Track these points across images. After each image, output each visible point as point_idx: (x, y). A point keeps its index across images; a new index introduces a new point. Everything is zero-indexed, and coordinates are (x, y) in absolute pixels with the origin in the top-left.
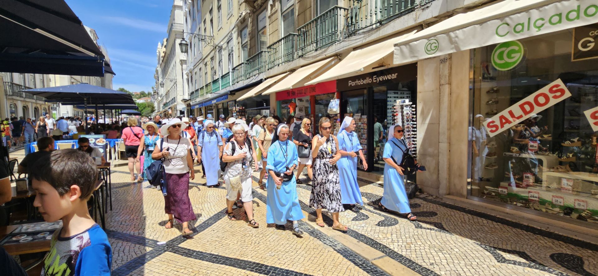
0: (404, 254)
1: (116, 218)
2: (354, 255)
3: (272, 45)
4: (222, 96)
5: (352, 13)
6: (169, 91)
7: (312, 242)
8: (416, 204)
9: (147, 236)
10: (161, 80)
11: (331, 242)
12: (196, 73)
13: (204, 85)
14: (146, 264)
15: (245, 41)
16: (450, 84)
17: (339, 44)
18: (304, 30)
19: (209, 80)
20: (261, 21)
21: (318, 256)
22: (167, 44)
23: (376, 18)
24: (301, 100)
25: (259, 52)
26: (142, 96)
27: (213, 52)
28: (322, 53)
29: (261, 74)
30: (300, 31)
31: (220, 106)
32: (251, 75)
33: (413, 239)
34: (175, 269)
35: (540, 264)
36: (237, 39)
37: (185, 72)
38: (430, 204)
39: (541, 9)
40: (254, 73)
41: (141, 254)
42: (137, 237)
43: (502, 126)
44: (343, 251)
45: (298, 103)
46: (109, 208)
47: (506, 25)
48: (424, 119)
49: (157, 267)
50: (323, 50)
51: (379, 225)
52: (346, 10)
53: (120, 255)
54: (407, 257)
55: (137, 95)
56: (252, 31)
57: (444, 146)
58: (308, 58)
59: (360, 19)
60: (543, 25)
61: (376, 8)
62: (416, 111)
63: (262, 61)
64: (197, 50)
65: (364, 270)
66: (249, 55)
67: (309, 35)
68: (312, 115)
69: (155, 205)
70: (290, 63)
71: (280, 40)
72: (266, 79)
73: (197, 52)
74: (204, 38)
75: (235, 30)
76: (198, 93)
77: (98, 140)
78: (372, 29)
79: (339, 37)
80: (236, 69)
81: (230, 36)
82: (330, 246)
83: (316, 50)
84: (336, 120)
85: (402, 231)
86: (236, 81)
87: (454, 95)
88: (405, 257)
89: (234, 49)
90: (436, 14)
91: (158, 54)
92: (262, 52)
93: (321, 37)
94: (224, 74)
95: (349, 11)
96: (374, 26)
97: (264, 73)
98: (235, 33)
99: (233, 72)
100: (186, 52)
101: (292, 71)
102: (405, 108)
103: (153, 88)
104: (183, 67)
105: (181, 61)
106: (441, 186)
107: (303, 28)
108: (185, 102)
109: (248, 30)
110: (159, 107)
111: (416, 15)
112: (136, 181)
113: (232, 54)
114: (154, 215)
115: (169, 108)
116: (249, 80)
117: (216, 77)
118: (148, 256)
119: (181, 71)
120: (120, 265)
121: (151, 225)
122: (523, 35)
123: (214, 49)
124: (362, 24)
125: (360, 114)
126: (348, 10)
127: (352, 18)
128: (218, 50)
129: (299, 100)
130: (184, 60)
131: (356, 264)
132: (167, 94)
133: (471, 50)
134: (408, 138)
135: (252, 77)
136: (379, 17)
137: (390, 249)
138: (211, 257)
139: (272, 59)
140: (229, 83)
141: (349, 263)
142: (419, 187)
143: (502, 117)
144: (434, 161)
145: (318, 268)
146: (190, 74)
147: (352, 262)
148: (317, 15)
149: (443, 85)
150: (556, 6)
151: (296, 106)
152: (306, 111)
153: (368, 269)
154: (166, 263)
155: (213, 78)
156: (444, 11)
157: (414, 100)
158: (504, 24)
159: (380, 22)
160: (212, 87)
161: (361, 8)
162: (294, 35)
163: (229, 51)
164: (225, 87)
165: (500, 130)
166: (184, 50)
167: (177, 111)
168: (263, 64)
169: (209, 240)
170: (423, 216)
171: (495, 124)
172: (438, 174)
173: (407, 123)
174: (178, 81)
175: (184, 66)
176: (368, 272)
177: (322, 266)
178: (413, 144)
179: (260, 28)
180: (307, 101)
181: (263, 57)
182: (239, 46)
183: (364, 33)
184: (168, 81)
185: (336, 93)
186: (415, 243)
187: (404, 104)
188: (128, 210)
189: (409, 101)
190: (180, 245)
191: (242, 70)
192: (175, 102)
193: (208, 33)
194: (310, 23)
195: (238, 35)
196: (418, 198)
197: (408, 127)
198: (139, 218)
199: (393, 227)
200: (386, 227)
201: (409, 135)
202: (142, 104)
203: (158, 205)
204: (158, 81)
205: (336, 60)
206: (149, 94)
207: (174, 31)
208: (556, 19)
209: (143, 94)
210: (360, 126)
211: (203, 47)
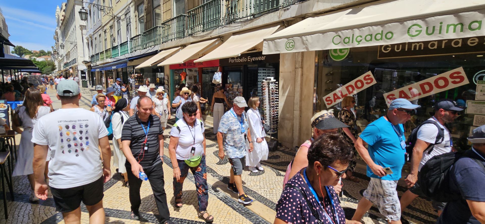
0: (268, 197)
2: (232, 202)
3: (166, 23)
4: (122, 64)
5: (232, 4)
6: (69, 52)
8: (277, 156)
10: (60, 42)
12: (96, 38)
13: (104, 50)
15: (142, 15)
16: (302, 68)
17: (221, 29)
18: (193, 13)
19: (109, 46)
22: (66, 8)
23: (250, 12)
24: (190, 70)
25: (154, 27)
26: (42, 54)
27: (112, 21)
28: (208, 34)
29: (157, 46)
30: (189, 14)
31: (120, 70)
32: (147, 46)
33: (274, 185)
35: (354, 199)
36: (135, 12)
37: (84, 37)
38: (287, 155)
39: (360, 29)
40: (151, 44)
41: (51, 215)
43: (335, 101)
45: (188, 72)
47: (339, 37)
48: (284, 92)
50: (209, 32)
51: (251, 175)
52: (228, 1)
53: (31, 218)
54: (270, 200)
55: (37, 53)
56: (148, 7)
57: (297, 113)
58: (197, 37)
59: (238, 10)
60: (361, 40)
61: (250, 3)
62: (278, 86)
63: (157, 34)
64: (96, 17)
65: (240, 213)
66: (146, 29)
67: (197, 17)
68: (200, 83)
70: (181, 39)
71: (173, 19)
72: (160, 51)
73: (96, 19)
74: (103, 8)
75: (132, 4)
76: (99, 57)
78: (247, 20)
79: (221, 22)
80: (134, 39)
81: (128, 9)
82: (215, 195)
83: (203, 31)
85: (267, 179)
86: (134, 49)
87: (305, 76)
88: (268, 200)
89: (131, 20)
90: (294, 15)
91: (57, 16)
92: (157, 27)
93: (207, 21)
94: (122, 42)
96: (249, 18)
97: (159, 45)
98: (132, 7)
99: (131, 42)
100: (86, 19)
101: (184, 46)
102: (271, 84)
103: (53, 48)
104: (83, 32)
105: (81, 26)
106: (294, 142)
107: (192, 12)
108: (86, 63)
109: (144, 7)
110: (60, 66)
111: (280, 14)
113: (130, 25)
115: (70, 68)
116: (146, 50)
117: (115, 44)
118: (59, 217)
119: (81, 35)
122: (349, 45)
123: (112, 18)
124: (240, 15)
125: (237, 85)
127: (232, 8)
128: (116, 20)
129: (189, 70)
130: (84, 26)
131: (234, 208)
132: (68, 55)
133: (316, 51)
134: (273, 107)
135: (148, 47)
136: (253, 12)
137: (258, 194)
138: (117, 213)
139: (166, 34)
140: (128, 50)
141: (229, 208)
142: (280, 142)
143: (335, 95)
144: (290, 124)
146: (90, 38)
147: (231, 207)
148: (204, 2)
149: (297, 68)
150: (369, 29)
151: (187, 75)
152: (194, 79)
153: (243, 212)
155: (112, 44)
156: (299, 14)
157: (277, 78)
158: (337, 36)
159: (253, 15)
160: (112, 53)
161: (239, 1)
162: (185, 16)
163: (127, 21)
164: (124, 53)
165: (333, 104)
166: (84, 18)
167: (78, 71)
168: (158, 37)
169: (115, 197)
170: (282, 165)
171: (330, 99)
172: (293, 133)
173: (272, 95)
174: (78, 44)
175: (84, 31)
176: (243, 215)
178: (276, 111)
179: (155, 6)
180: (196, 71)
181: (158, 32)
182: (136, 19)
183: (241, 22)
184: (69, 44)
185: (219, 68)
186: (276, 188)
187: (270, 81)
189: (274, 79)
191: (140, 40)
192: (76, 63)
193: (106, 4)
194: (198, 8)
195: (135, 10)
196: (278, 150)
197: (273, 99)
199: (261, 176)
200: (256, 176)
201: (273, 104)
202: (42, 62)
204: (58, 42)
205: (219, 41)
206: (49, 53)
208: (369, 38)
211: (102, 16)
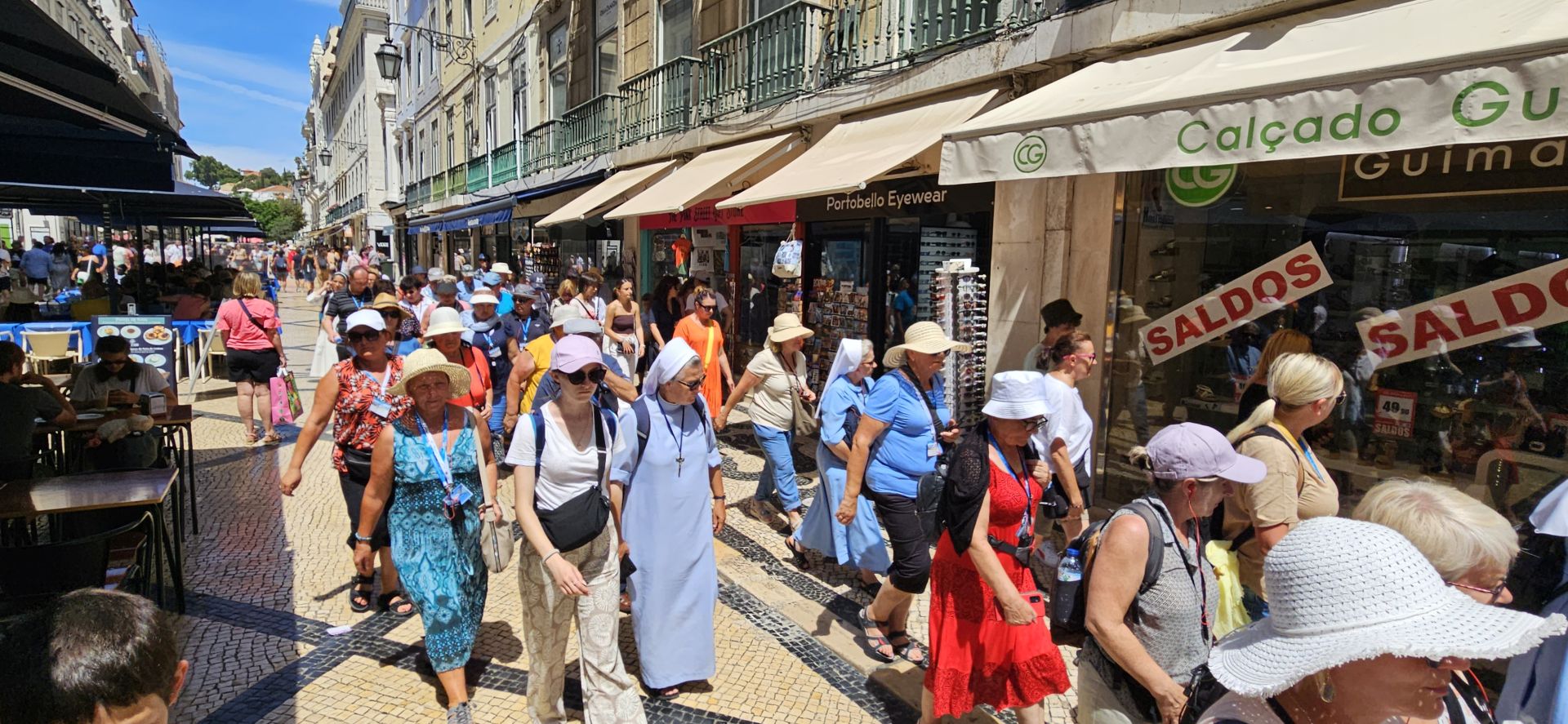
1: (211, 555)
2: (828, 658)
3: (632, 83)
4: (497, 211)
5: (841, 21)
6: (344, 174)
7: (727, 623)
9: (298, 611)
10: (321, 143)
11: (774, 621)
12: (422, 133)
13: (445, 169)
14: (300, 694)
15: (560, 62)
16: (1069, 229)
17: (806, 102)
18: (718, 52)
19: (460, 158)
20: (603, 12)
21: (743, 663)
22: (340, 42)
23: (901, 45)
24: (704, 234)
25: (597, 96)
26: (267, 180)
27: (472, 80)
28: (762, 119)
29: (602, 157)
30: (706, 54)
31: (489, 229)
32: (574, 156)
34: (378, 706)
36: (539, 52)
37: (390, 129)
39: (1278, 100)
40: (584, 151)
41: (284, 664)
42: (273, 613)
43: (1181, 342)
44: (802, 646)
46: (189, 528)
47: (1201, 127)
48: (1005, 310)
49: (329, 702)
50: (766, 111)
52: (827, 13)
53: (229, 667)
55: (254, 177)
56: (579, 35)
58: (727, 127)
59: (861, 42)
60: (1281, 138)
61: (902, 19)
62: (987, 289)
63: (604, 119)
64: (424, 70)
65: (851, 697)
66: (571, 103)
67: (730, 66)
68: (733, 275)
69: (317, 518)
70: (678, 136)
71: (655, 73)
72: (613, 172)
73: (425, 74)
74: (445, 42)
75: (532, 27)
76: (429, 190)
77: (150, 331)
78: (890, 74)
79: (806, 80)
80: (535, 134)
81: (520, 44)
82: (771, 631)
83: (748, 110)
84: (794, 292)
86: (533, 166)
87: (1077, 260)
89: (529, 77)
90: (1045, 56)
91: (312, 68)
92: (606, 97)
93: (761, 76)
94: (499, 146)
95: (835, 17)
96: (895, 66)
97: (608, 155)
98: (531, 35)
99: (526, 143)
100: (396, 76)
101: (685, 157)
102: (962, 283)
103: (298, 161)
104: (386, 114)
105: (380, 95)
107: (716, 48)
108: (390, 209)
109: (566, 35)
110: (316, 216)
111: (998, 52)
112: (261, 443)
113: (524, 92)
114: (314, 547)
115: (345, 223)
116: (569, 168)
117: (479, 152)
118: (305, 670)
119: (380, 123)
120: (231, 697)
121: (308, 575)
122: (1236, 155)
123: (473, 72)
124: (867, 57)
125: (852, 284)
126: (831, 12)
127: (841, 36)
128: (483, 78)
129: (698, 232)
130: (388, 95)
131: (833, 682)
132: (340, 183)
133: (1118, 174)
135: (577, 160)
136: (908, 46)
139: (632, 120)
140: (515, 170)
141: (818, 678)
143: (1181, 320)
145: (741, 695)
146: (405, 133)
147: (824, 676)
148: (752, 19)
149: (1053, 230)
150: (1311, 97)
151: (693, 249)
152: (715, 260)
153: (861, 696)
154: (354, 691)
155: (470, 151)
156: (1064, 51)
157: (983, 261)
158: (1196, 122)
159: (910, 57)
160: (467, 177)
161: (863, 11)
162: (692, 62)
163: (515, 81)
164: (502, 179)
165: (1176, 351)
166: (389, 72)
167: (368, 231)
168: (607, 129)
171: (1165, 334)
173: (966, 319)
174: (369, 150)
175: (390, 112)
176: (860, 704)
177: (750, 688)
178: (977, 370)
179: (600, 31)
180: (720, 235)
181: (609, 112)
182: (542, 74)
183: (869, 79)
184: (344, 149)
185: (794, 225)
187: (960, 271)
188: (242, 533)
189: (973, 264)
190: (387, 637)
191: (551, 138)
192: (362, 206)
193: (457, 29)
194: (734, 37)
195: (541, 45)
197: (967, 330)
198: (275, 554)
202: (267, 204)
203: (325, 518)
204: (314, 144)
205: (797, 142)
206: (288, 177)
207: (361, 10)
208: (1309, 129)
209: (269, 177)
210: (851, 313)
211: (444, 64)
